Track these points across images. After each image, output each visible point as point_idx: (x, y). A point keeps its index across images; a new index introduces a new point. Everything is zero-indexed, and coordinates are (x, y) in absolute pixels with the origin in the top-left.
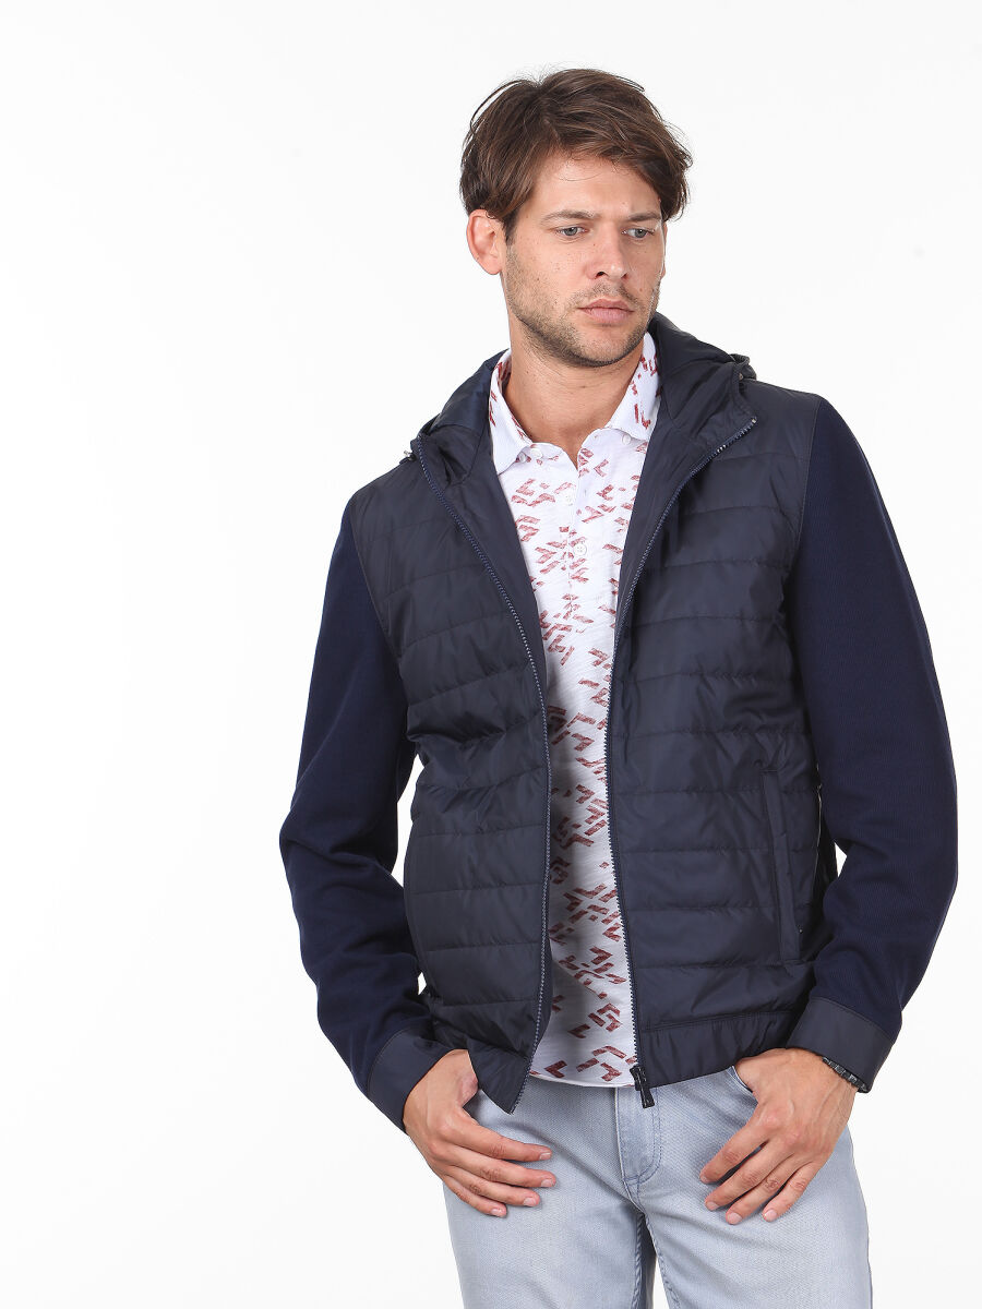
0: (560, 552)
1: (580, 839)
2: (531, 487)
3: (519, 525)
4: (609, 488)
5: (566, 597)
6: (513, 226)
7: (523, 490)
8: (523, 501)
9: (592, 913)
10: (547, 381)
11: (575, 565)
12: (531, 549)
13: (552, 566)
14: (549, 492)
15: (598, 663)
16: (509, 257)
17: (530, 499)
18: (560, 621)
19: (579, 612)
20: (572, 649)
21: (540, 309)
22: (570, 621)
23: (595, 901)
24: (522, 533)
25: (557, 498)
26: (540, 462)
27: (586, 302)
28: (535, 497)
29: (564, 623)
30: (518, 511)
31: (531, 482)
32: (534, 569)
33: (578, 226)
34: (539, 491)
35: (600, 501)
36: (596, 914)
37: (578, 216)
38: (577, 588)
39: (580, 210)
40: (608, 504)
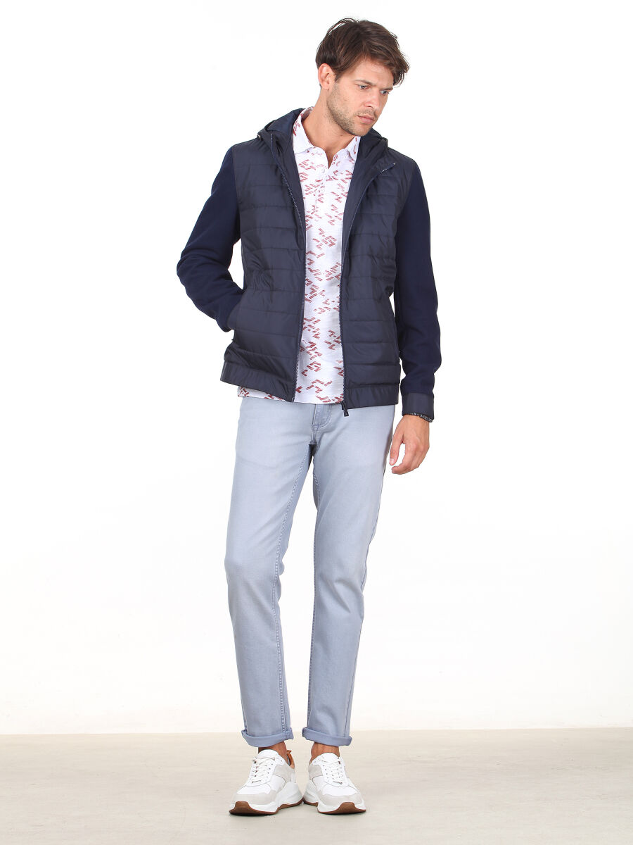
0: (314, 189)
1: (307, 300)
2: (307, 162)
3: (300, 175)
4: (337, 171)
5: (313, 206)
6: (340, 77)
7: (304, 163)
8: (303, 167)
9: (309, 328)
10: (329, 130)
11: (320, 196)
12: (303, 184)
13: (310, 193)
14: (313, 166)
15: (320, 234)
16: (335, 87)
17: (306, 167)
18: (309, 214)
19: (317, 213)
20: (311, 226)
21: (343, 110)
22: (313, 216)
23: (311, 323)
24: (301, 178)
25: (317, 168)
26: (313, 154)
27: (361, 115)
28: (308, 167)
29: (311, 215)
30: (300, 170)
31: (307, 160)
32: (304, 192)
33: (366, 86)
34: (310, 165)
35: (333, 175)
36: (310, 328)
37: (368, 83)
38: (319, 204)
39: (370, 81)
40: (335, 177)
